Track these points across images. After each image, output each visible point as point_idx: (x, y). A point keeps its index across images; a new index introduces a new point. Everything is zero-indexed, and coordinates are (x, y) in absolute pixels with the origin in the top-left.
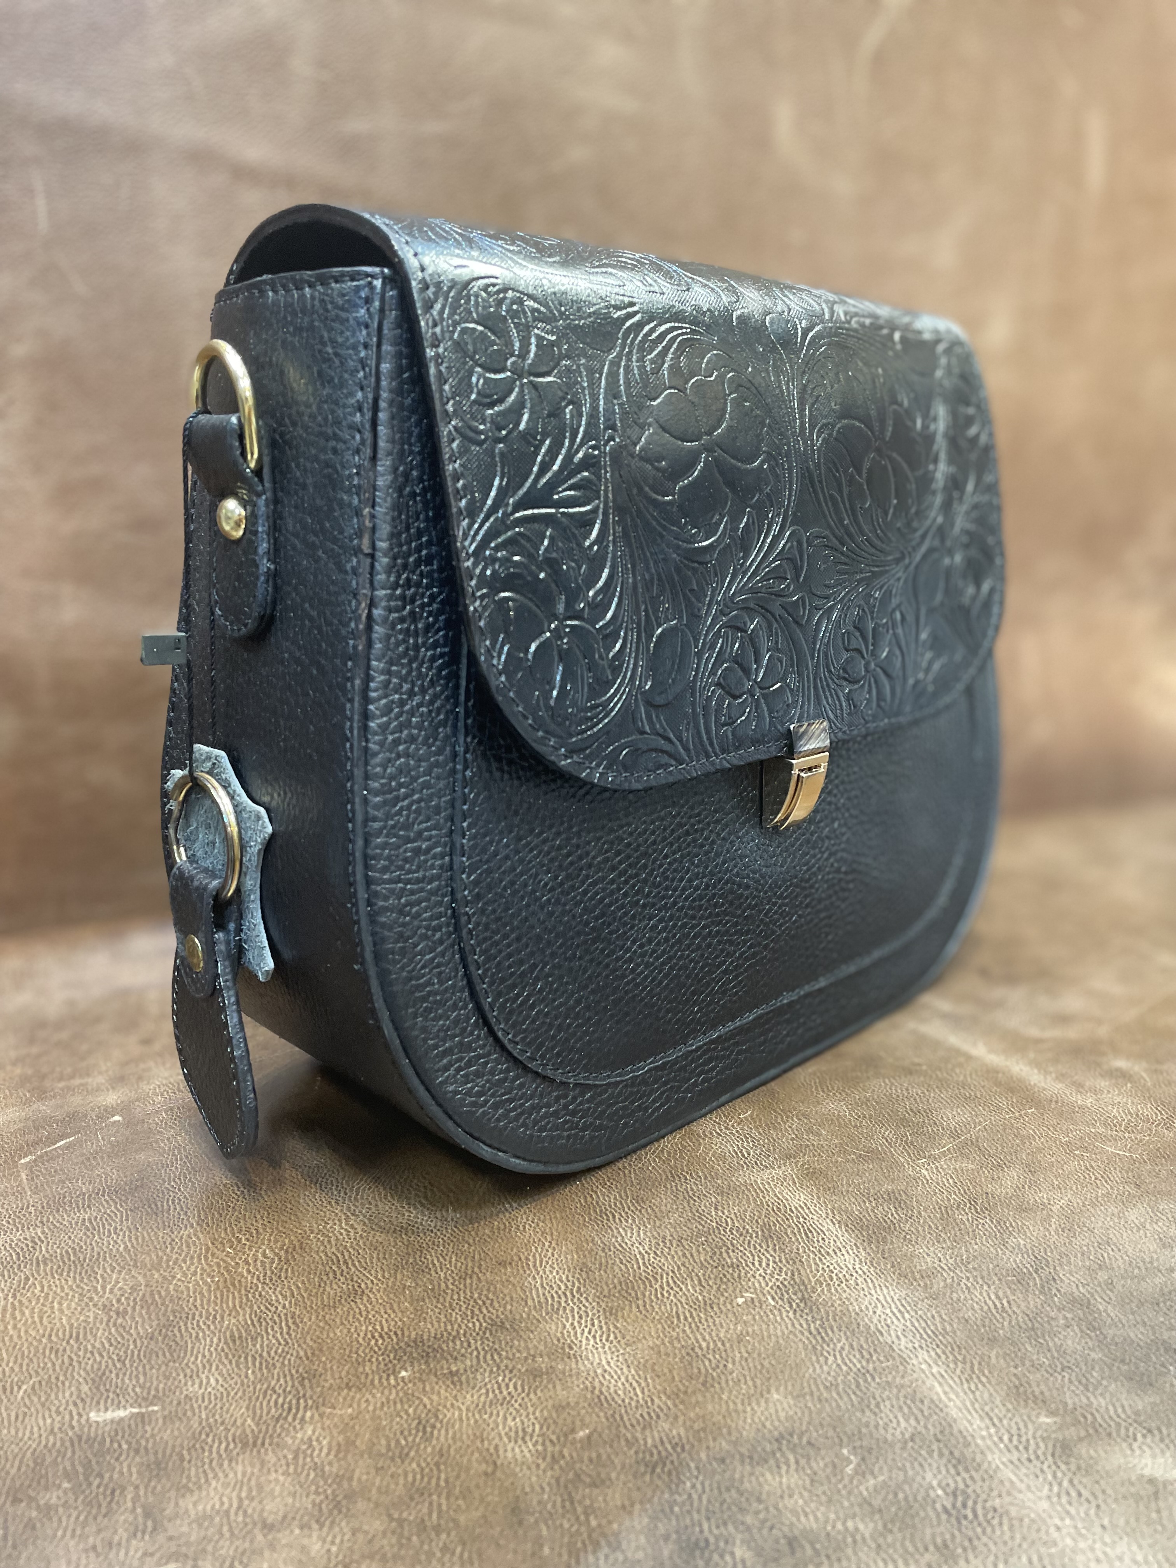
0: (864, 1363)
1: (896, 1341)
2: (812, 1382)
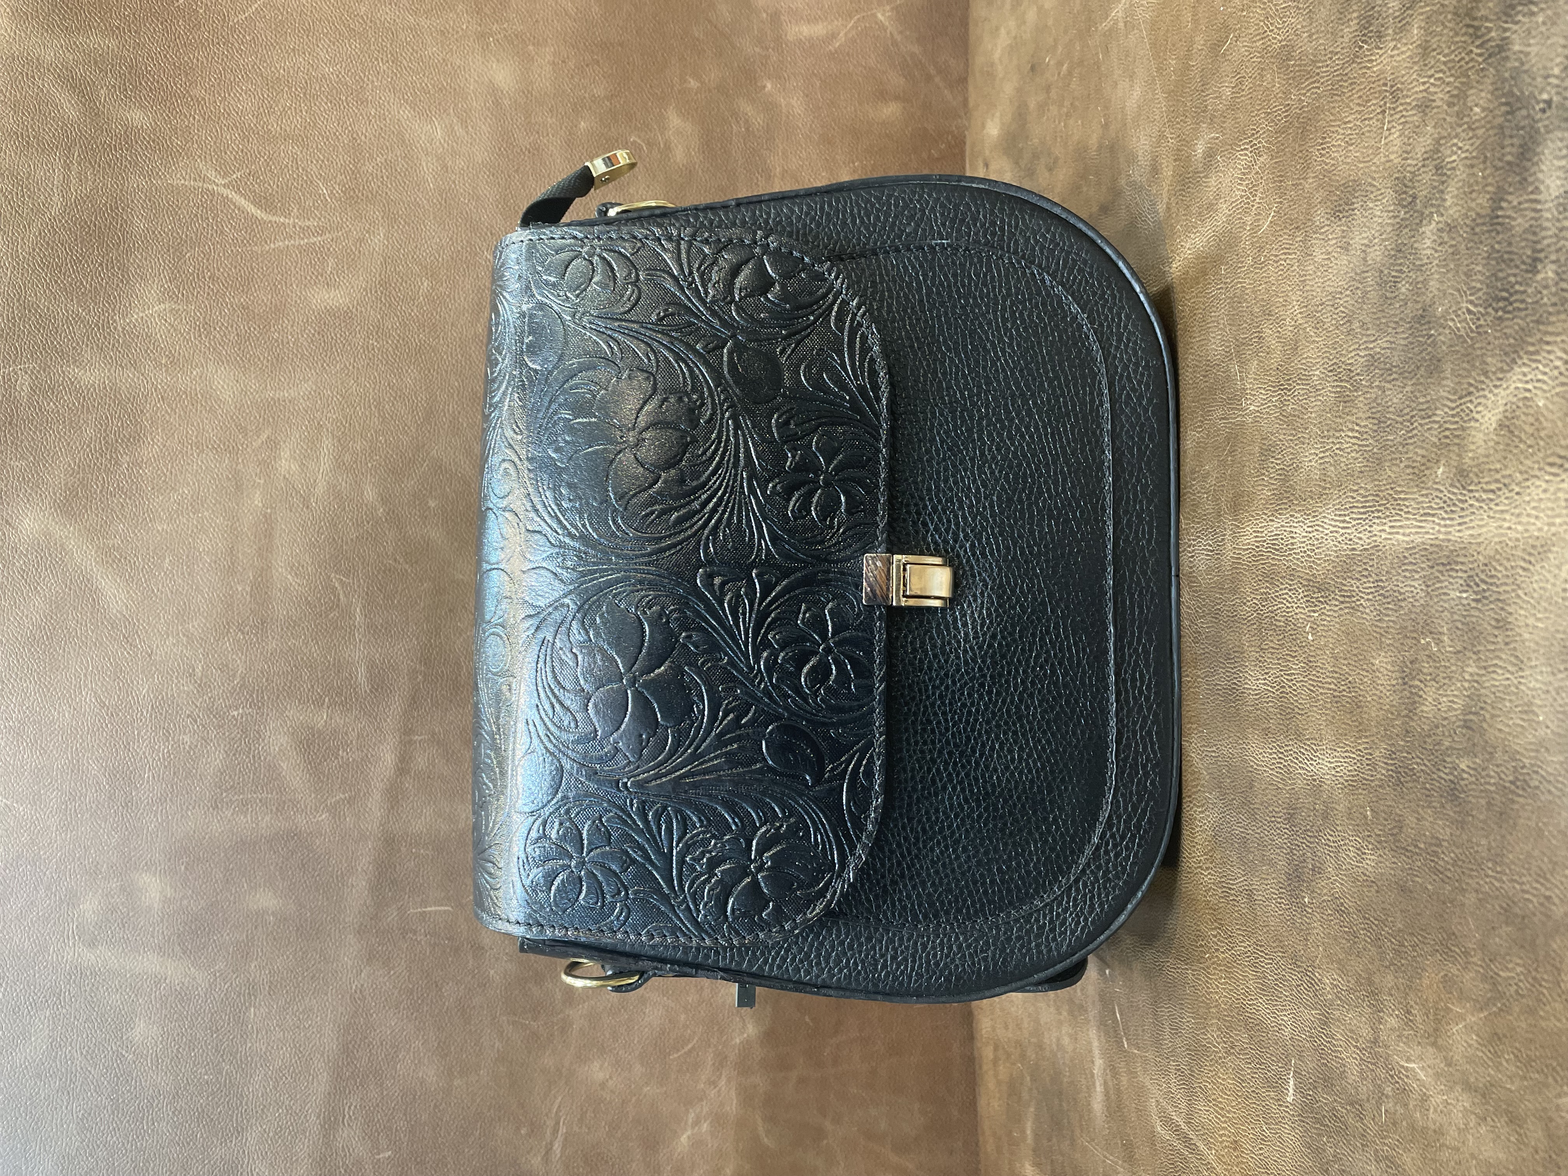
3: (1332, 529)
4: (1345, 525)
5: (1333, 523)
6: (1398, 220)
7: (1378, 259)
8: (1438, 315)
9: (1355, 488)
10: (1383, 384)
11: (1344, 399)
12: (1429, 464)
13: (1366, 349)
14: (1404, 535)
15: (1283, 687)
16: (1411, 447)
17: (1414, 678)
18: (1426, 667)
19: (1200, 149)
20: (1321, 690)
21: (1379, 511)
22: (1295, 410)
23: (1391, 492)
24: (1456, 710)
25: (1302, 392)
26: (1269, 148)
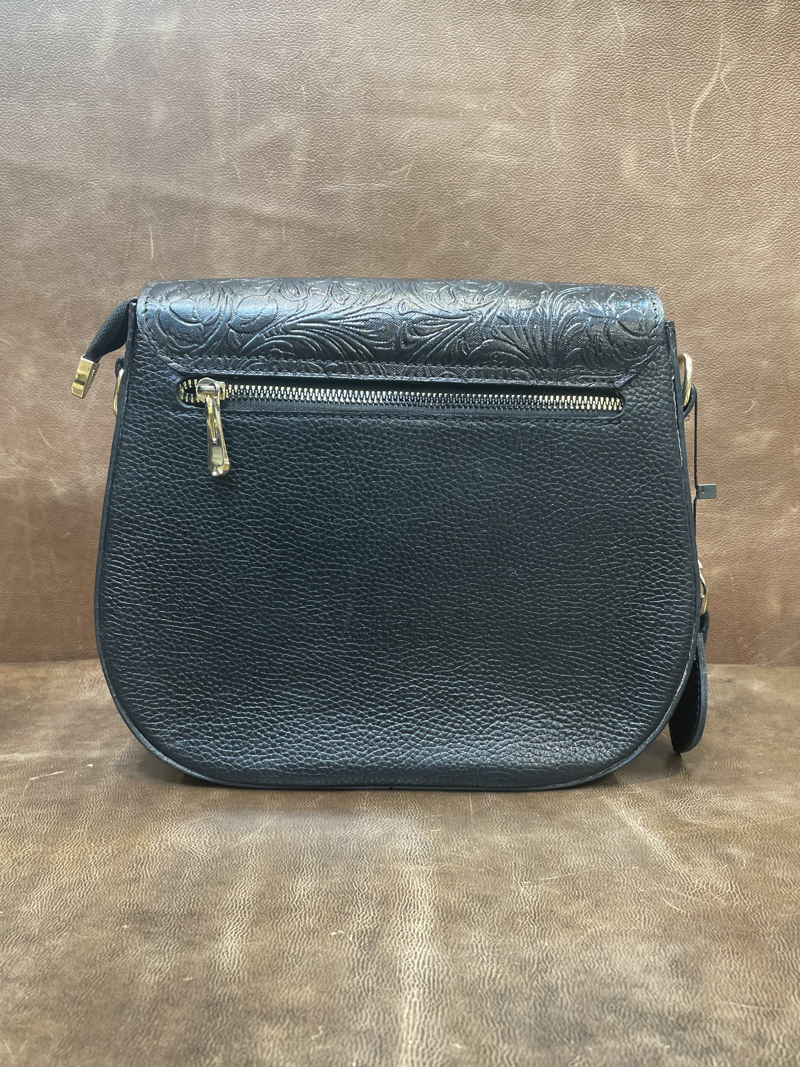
3: (419, 953)
4: (421, 964)
5: (423, 955)
6: (666, 1015)
7: (636, 997)
8: (586, 1048)
9: (450, 974)
10: (533, 999)
11: (524, 965)
12: (464, 1036)
13: (563, 986)
14: (408, 1014)
15: (296, 910)
16: (479, 1021)
17: (291, 1019)
18: (299, 1030)
19: (734, 851)
20: (290, 941)
21: (429, 993)
22: (518, 925)
23: (444, 1003)
24: (262, 1054)
25: (531, 931)
26: (732, 907)
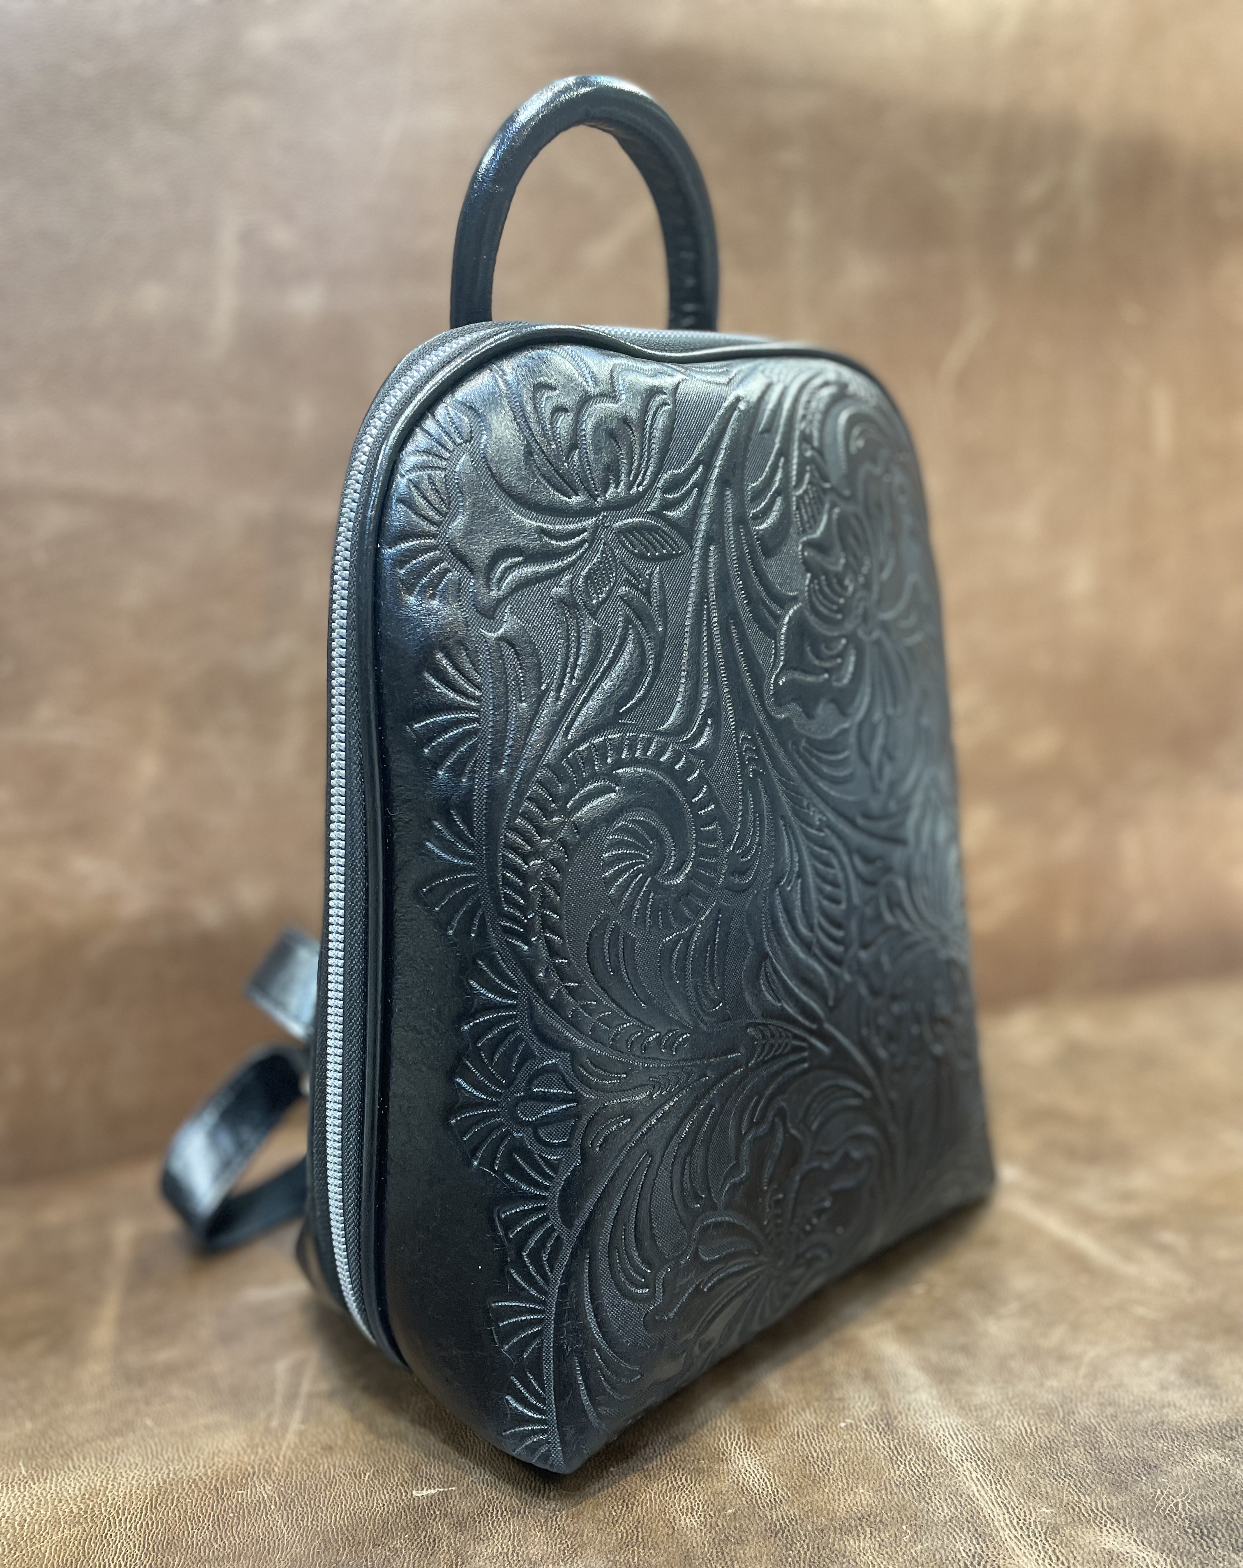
0: (925, 1470)
1: (950, 1455)
2: (887, 1482)
